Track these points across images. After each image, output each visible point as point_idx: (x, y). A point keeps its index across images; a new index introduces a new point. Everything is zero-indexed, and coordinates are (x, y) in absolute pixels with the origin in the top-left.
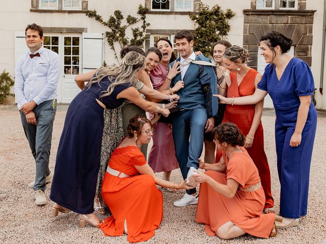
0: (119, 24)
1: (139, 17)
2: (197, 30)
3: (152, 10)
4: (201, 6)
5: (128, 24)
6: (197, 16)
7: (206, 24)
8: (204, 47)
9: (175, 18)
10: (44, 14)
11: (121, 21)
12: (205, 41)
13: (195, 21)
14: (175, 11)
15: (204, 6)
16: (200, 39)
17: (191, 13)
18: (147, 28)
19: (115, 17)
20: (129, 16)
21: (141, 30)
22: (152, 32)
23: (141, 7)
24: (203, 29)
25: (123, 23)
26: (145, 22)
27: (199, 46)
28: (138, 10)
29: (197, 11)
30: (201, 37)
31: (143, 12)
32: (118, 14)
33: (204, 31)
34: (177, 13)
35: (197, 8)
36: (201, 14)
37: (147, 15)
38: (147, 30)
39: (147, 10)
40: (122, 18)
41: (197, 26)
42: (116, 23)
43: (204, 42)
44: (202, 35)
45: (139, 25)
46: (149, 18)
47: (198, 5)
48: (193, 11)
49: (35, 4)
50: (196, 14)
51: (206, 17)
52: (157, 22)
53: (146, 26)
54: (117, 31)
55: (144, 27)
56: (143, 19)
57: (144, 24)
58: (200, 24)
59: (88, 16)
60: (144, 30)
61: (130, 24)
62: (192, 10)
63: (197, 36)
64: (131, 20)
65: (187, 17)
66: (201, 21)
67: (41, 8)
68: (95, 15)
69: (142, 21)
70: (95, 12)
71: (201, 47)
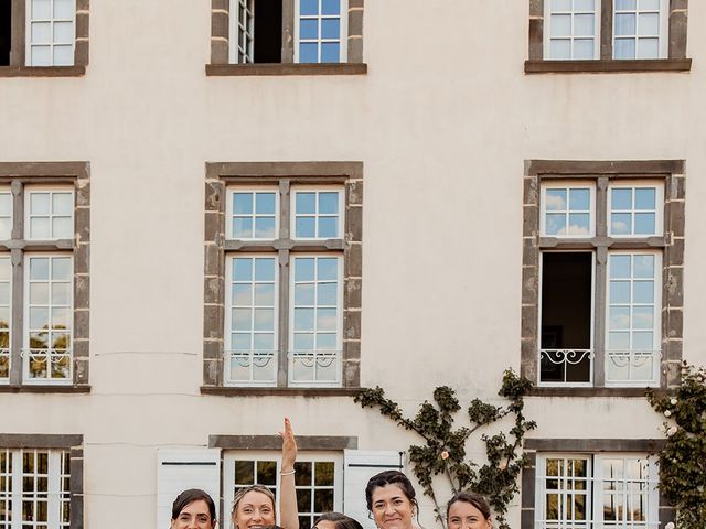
0: (446, 425)
1: (503, 404)
2: (671, 439)
3: (541, 384)
4: (684, 371)
5: (475, 424)
6: (674, 401)
7: (699, 424)
8: (692, 488)
9: (608, 407)
10: (237, 400)
11: (454, 416)
12: (696, 470)
13: (668, 413)
14: (607, 385)
15: (693, 372)
16: (683, 466)
17: (656, 390)
18: (528, 435)
19: (436, 407)
20: (476, 403)
21: (511, 440)
22: (542, 446)
23: (508, 378)
24: (690, 436)
25: (460, 421)
26: (520, 418)
27: (678, 486)
28: (500, 385)
29: (673, 387)
30: (686, 460)
31: (515, 389)
32: (445, 397)
33: (694, 443)
34: (612, 392)
35: (671, 377)
36: (683, 394)
37: (528, 401)
38: (527, 441)
39: (527, 385)
40: (456, 407)
41: (674, 429)
42: (440, 422)
43: (694, 474)
44: (687, 452)
45: (503, 427)
46: (532, 406)
47: (674, 369)
48: (658, 385)
49: (213, 373)
50: (670, 393)
51: (699, 402)
52: (555, 417)
53: (524, 428)
54: (442, 443)
55: (518, 432)
56: (517, 408)
57: (518, 424)
58: (679, 422)
59: (359, 404)
60: (519, 440)
61: (480, 424)
62: (656, 384)
63: (673, 457)
64: (482, 414)
65: (643, 402)
66: (683, 415)
67: (228, 383)
68: (381, 402)
69: (513, 417)
70: (380, 392)
71: (686, 489)
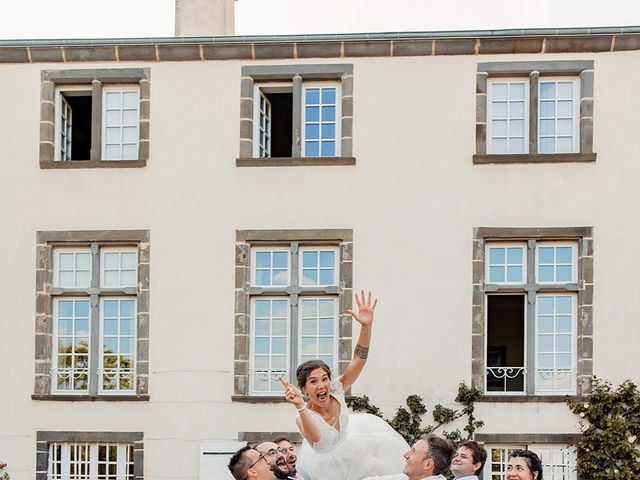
0: (416, 424)
1: (459, 408)
2: (586, 434)
3: (487, 393)
4: (594, 383)
5: (437, 423)
6: (586, 406)
7: (606, 422)
8: (601, 470)
9: (538, 410)
10: (259, 406)
11: (421, 417)
12: (604, 457)
13: (582, 414)
14: (536, 394)
15: (601, 383)
16: (594, 454)
17: (573, 397)
18: (478, 431)
19: (408, 410)
20: (439, 407)
21: (465, 435)
22: (489, 439)
23: (462, 389)
24: (599, 431)
25: (427, 421)
26: (472, 418)
27: (591, 469)
28: (456, 394)
29: (586, 395)
30: (596, 449)
31: (468, 397)
32: (415, 403)
33: (602, 437)
34: (540, 399)
35: (585, 387)
36: (594, 400)
37: (477, 405)
38: (477, 435)
39: (477, 394)
40: (423, 410)
41: (587, 425)
42: (411, 422)
43: (603, 460)
44: (597, 444)
45: (459, 425)
46: (481, 410)
47: (587, 381)
48: (575, 394)
49: (241, 386)
50: (584, 399)
51: (605, 406)
52: (498, 418)
53: (475, 426)
54: (413, 437)
55: (470, 429)
56: (469, 412)
57: (471, 423)
58: (591, 421)
59: (351, 408)
60: (471, 435)
61: (441, 423)
62: (573, 392)
63: (586, 447)
64: (443, 416)
65: (564, 406)
66: (594, 416)
67: (252, 393)
68: (367, 407)
69: (466, 417)
70: (366, 399)
71: (597, 471)
